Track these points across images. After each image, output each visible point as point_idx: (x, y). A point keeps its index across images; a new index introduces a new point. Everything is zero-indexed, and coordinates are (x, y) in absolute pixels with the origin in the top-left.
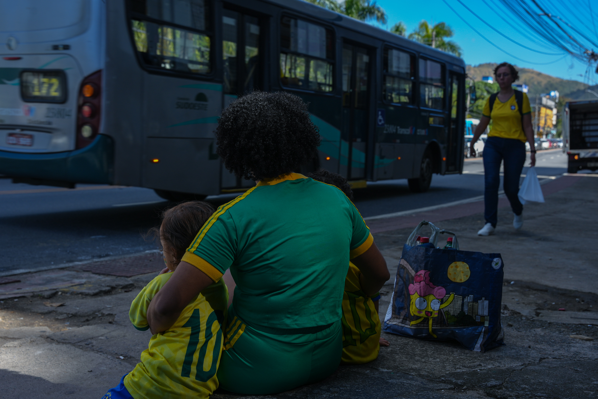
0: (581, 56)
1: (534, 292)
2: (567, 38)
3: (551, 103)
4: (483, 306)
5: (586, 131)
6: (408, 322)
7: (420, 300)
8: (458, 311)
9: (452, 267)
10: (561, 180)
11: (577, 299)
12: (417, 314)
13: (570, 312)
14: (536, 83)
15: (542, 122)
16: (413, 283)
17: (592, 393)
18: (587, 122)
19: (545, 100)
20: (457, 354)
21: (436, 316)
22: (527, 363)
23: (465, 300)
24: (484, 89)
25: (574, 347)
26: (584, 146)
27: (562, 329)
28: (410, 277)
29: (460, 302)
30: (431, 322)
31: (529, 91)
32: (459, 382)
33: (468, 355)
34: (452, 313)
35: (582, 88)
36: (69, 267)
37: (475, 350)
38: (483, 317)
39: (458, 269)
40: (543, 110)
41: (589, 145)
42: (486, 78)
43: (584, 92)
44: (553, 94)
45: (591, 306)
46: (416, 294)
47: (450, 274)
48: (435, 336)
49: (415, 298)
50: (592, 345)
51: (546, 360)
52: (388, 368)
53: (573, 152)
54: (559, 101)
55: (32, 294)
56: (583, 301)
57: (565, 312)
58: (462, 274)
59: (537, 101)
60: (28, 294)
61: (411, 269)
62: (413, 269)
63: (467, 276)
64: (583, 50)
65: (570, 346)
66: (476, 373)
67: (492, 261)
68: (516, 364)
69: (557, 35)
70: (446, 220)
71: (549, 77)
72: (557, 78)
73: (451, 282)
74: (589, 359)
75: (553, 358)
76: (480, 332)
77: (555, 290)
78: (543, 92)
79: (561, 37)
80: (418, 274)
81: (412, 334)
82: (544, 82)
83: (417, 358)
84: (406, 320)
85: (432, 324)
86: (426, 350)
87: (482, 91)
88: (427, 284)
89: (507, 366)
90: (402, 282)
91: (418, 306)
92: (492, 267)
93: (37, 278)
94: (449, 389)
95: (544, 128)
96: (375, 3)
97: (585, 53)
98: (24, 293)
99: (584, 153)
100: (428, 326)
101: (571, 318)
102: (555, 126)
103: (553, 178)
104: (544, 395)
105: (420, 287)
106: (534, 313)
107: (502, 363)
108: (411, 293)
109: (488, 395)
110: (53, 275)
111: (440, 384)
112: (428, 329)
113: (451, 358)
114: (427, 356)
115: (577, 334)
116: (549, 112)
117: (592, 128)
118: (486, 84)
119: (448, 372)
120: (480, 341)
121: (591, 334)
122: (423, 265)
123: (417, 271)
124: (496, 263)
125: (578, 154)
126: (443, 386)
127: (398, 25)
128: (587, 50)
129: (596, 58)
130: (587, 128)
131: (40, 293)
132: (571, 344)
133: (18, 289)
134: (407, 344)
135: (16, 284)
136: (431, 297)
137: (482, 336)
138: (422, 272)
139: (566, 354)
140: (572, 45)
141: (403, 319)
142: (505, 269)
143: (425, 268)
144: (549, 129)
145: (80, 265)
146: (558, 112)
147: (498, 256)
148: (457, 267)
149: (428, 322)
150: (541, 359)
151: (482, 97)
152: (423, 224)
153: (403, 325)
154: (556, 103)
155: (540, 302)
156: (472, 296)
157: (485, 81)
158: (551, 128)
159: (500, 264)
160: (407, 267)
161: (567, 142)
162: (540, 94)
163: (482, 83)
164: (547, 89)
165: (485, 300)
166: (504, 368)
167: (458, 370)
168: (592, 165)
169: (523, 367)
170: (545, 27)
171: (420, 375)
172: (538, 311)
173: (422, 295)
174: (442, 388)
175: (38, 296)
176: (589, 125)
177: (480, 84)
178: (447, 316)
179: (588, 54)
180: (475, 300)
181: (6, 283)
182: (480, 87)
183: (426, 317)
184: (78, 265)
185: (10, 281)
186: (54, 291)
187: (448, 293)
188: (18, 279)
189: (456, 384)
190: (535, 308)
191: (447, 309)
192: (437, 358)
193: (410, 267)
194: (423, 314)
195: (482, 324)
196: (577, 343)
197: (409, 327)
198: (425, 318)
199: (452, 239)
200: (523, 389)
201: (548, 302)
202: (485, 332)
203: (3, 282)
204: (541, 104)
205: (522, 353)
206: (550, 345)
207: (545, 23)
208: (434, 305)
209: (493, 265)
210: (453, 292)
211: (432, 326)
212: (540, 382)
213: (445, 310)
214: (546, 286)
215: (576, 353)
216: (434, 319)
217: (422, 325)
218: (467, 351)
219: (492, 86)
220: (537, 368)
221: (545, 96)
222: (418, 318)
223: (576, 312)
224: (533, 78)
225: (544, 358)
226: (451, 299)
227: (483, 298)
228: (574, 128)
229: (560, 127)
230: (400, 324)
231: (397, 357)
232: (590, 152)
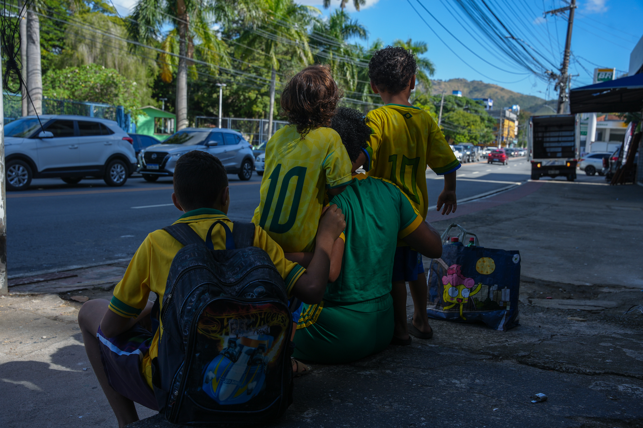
0: (543, 75)
1: (524, 284)
2: (531, 59)
3: (513, 116)
4: (505, 293)
5: (547, 142)
6: (441, 307)
7: (452, 289)
8: (485, 298)
9: (480, 262)
10: (526, 186)
11: (560, 289)
12: (449, 301)
13: (557, 300)
14: (499, 97)
15: (506, 132)
16: (446, 275)
17: (600, 359)
18: (548, 134)
19: (508, 113)
20: (485, 333)
21: (466, 302)
22: (542, 339)
23: (491, 289)
24: (454, 102)
25: (573, 326)
26: (545, 156)
27: (559, 313)
28: (444, 270)
29: (486, 291)
30: (461, 307)
31: (493, 104)
32: (496, 353)
33: (494, 333)
34: (480, 300)
35: (540, 103)
36: (115, 263)
37: (499, 329)
38: (505, 302)
39: (485, 264)
40: (507, 122)
41: (549, 154)
42: (456, 92)
43: (541, 106)
44: (514, 107)
45: (572, 295)
46: (449, 284)
47: (478, 268)
48: (465, 319)
49: (448, 288)
50: (587, 325)
51: (556, 336)
52: (435, 344)
53: (536, 160)
54: (520, 114)
55: (92, 287)
56: (565, 291)
57: (553, 300)
58: (488, 268)
59: (502, 114)
60: (89, 287)
61: (444, 263)
62: (446, 263)
63: (493, 269)
64: (545, 71)
65: (570, 326)
66: (505, 347)
67: (513, 257)
68: (534, 340)
69: (523, 57)
70: (436, 222)
71: (511, 92)
72: (518, 93)
73: (479, 274)
74: (588, 335)
75: (561, 335)
76: (503, 315)
77: (540, 282)
78: (506, 105)
79: (527, 59)
80: (451, 267)
81: (445, 317)
82: (507, 96)
83: (455, 336)
84: (440, 306)
85: (463, 309)
86: (459, 330)
87: (453, 105)
88: (458, 276)
89: (528, 341)
90: (436, 275)
91: (450, 294)
92: (512, 262)
93: (90, 273)
94: (489, 359)
95: (507, 138)
96: (356, 21)
97: (545, 72)
98: (85, 286)
99: (545, 162)
100: (459, 311)
101: (559, 304)
102: (517, 137)
103: (519, 184)
104: (565, 361)
105: (453, 279)
106: (528, 301)
107: (524, 339)
108: (445, 283)
109: (521, 363)
110: (104, 270)
111: (481, 355)
112: (459, 313)
113: (482, 336)
114: (462, 334)
115: (572, 317)
116: (511, 123)
117: (552, 139)
118: (456, 98)
119: (483, 347)
120: (503, 322)
121: (583, 317)
122: (455, 260)
123: (449, 266)
124: (515, 259)
125: (541, 163)
126: (483, 356)
127: (376, 42)
128: (547, 70)
129: (555, 77)
130: (548, 139)
131: (100, 286)
132: (571, 324)
133: (78, 282)
134: (443, 325)
135: (75, 278)
136: (462, 287)
137: (504, 318)
138: (455, 266)
139: (570, 332)
140: (535, 65)
141: (437, 305)
142: (521, 264)
143: (457, 263)
144: (511, 139)
145: (125, 261)
146: (519, 124)
147: (517, 252)
148: (484, 262)
149: (459, 307)
150: (552, 336)
151: (453, 109)
152: (452, 226)
153: (437, 310)
154: (517, 116)
155: (530, 292)
156: (496, 285)
157: (455, 95)
158: (513, 139)
159: (518, 259)
160: (441, 262)
161: (531, 152)
162: (503, 108)
163: (453, 96)
164: (509, 103)
165: (507, 288)
166: (526, 343)
167: (492, 345)
168: (552, 172)
169: (540, 342)
170: (514, 50)
171: (463, 349)
172: (530, 299)
173: (454, 285)
174: (483, 358)
175: (98, 288)
176: (550, 137)
177: (451, 97)
178: (475, 302)
179: (548, 73)
180: (499, 289)
181: (65, 278)
182: (451, 100)
183: (458, 303)
184: (123, 262)
185: (69, 275)
186: (112, 285)
187: (476, 283)
188: (75, 274)
189: (493, 355)
190: (527, 297)
191: (476, 296)
192: (470, 336)
193: (443, 262)
194: (455, 301)
195: (505, 308)
196: (574, 323)
197: (442, 311)
198: (456, 304)
199: (473, 238)
200: (547, 358)
201: (537, 292)
202: (507, 315)
203: (63, 276)
204: (504, 116)
205: (535, 331)
206: (554, 325)
207: (513, 46)
208: (464, 293)
209: (513, 260)
210: (481, 282)
211: (463, 311)
212: (558, 353)
213: (474, 297)
214: (533, 278)
215: (577, 331)
216: (464, 305)
217: (454, 310)
218: (492, 331)
219: (461, 100)
220: (551, 342)
221: (508, 110)
222: (450, 304)
223: (562, 300)
224: (497, 93)
225: (554, 335)
226: (479, 288)
227: (506, 287)
228: (537, 139)
229: (520, 138)
230: (434, 310)
231: (438, 335)
232: (550, 161)
